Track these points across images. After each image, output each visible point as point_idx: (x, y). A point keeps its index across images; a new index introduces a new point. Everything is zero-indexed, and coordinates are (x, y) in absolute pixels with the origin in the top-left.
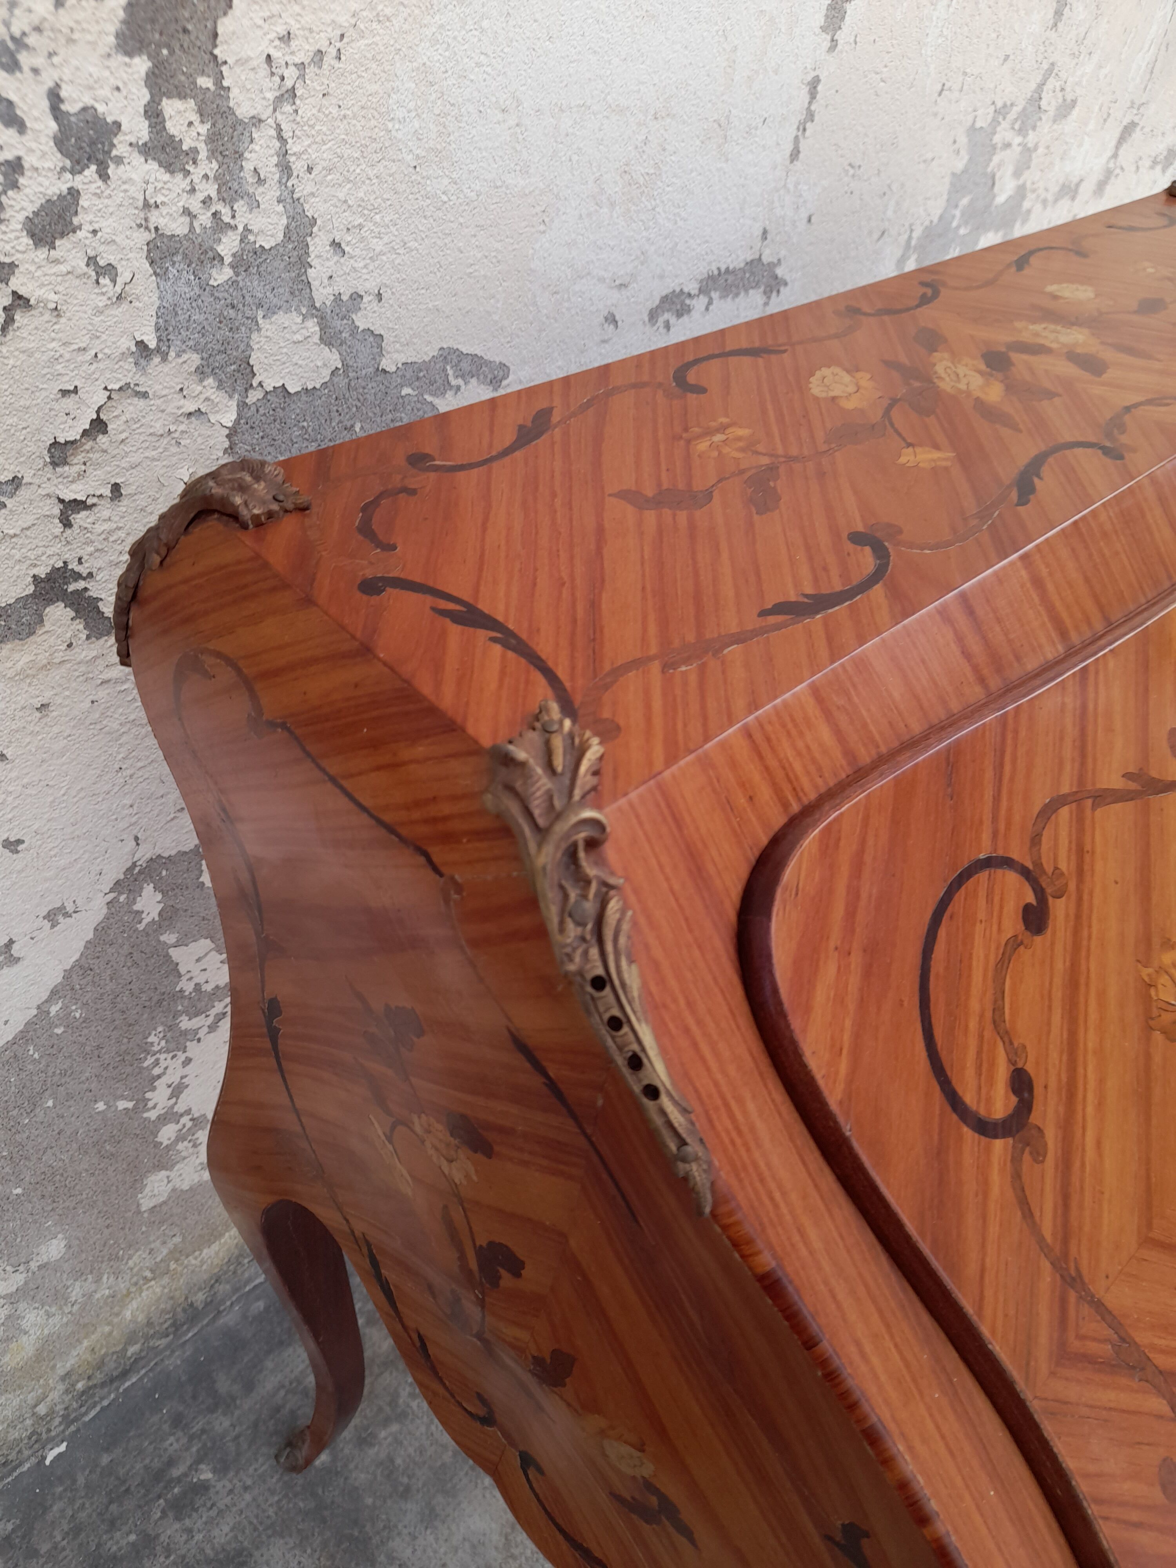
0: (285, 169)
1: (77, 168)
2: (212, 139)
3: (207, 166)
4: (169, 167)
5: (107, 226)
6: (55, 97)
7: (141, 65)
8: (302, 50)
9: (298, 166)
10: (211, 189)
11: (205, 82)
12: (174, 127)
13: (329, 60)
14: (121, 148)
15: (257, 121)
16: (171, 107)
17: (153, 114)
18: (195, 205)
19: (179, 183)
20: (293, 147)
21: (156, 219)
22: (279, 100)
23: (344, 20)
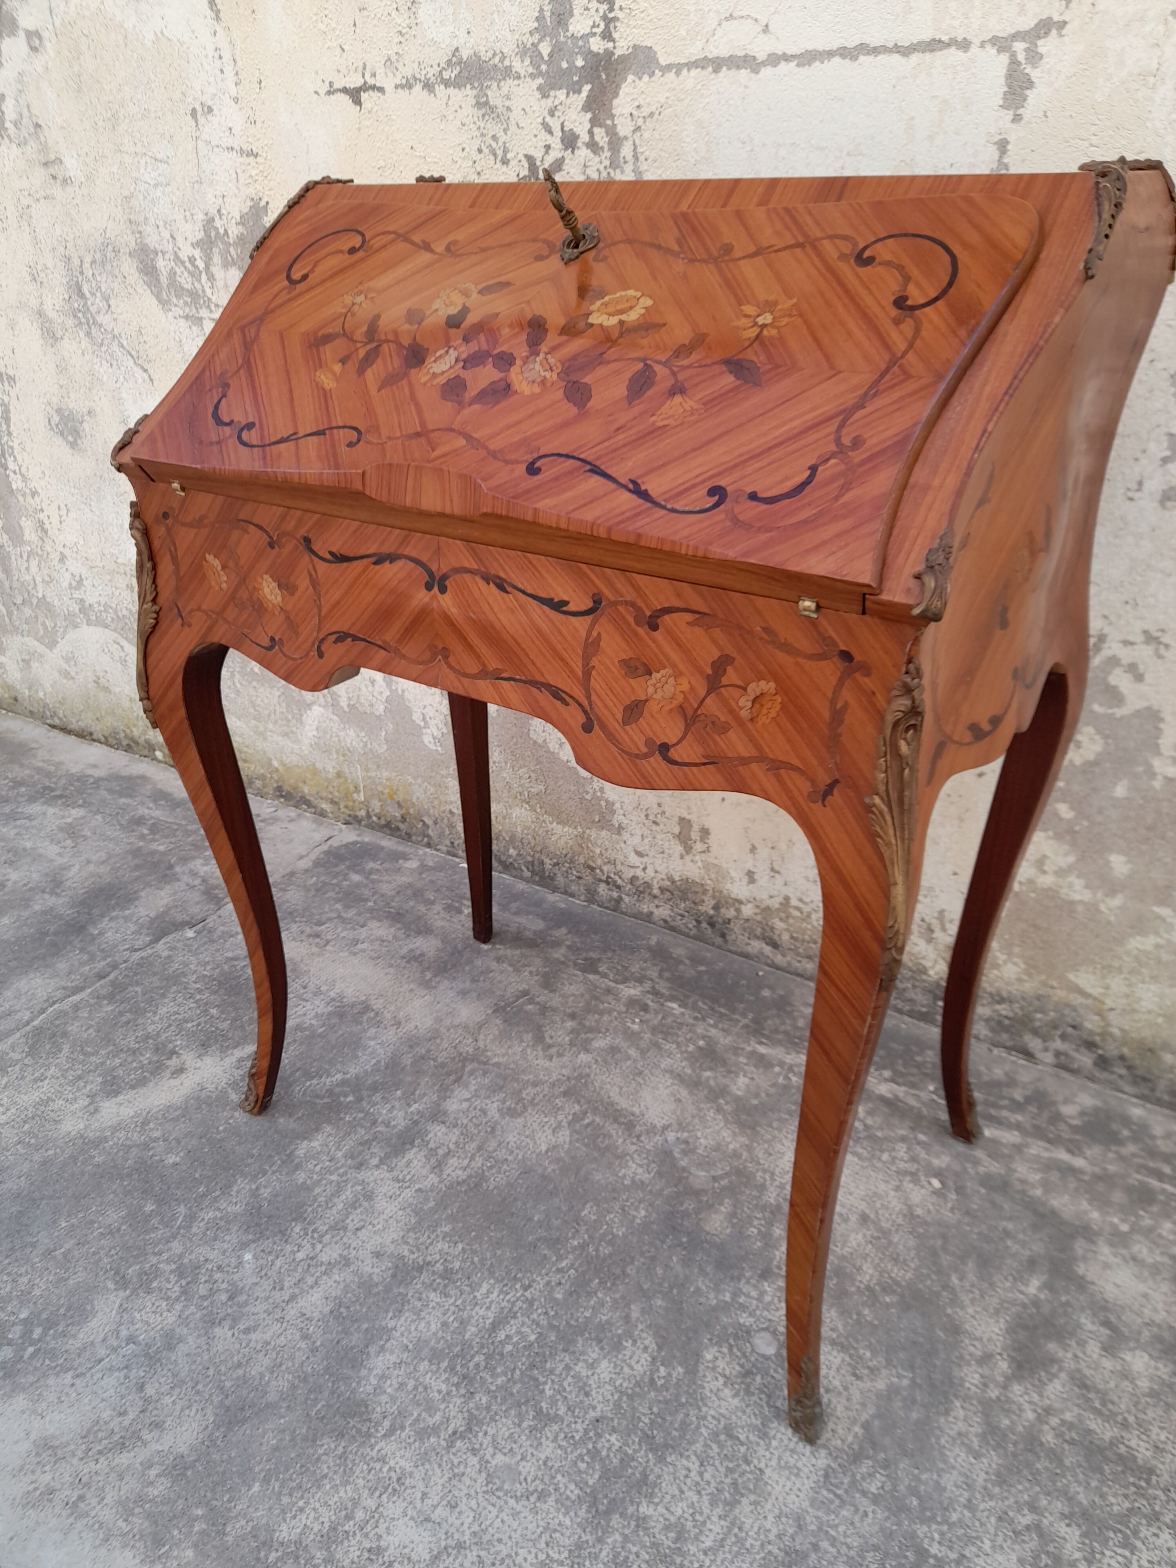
0: (636, 158)
1: (566, 149)
2: (610, 143)
3: (607, 154)
4: (595, 153)
5: (572, 171)
6: (562, 125)
7: (589, 115)
8: (645, 112)
9: (642, 158)
10: (607, 163)
11: (609, 122)
12: (597, 138)
13: (656, 116)
14: (579, 144)
15: (626, 138)
16: (596, 130)
17: (591, 133)
18: (602, 168)
19: (597, 159)
20: (639, 150)
21: (589, 172)
22: (634, 131)
23: (663, 100)
